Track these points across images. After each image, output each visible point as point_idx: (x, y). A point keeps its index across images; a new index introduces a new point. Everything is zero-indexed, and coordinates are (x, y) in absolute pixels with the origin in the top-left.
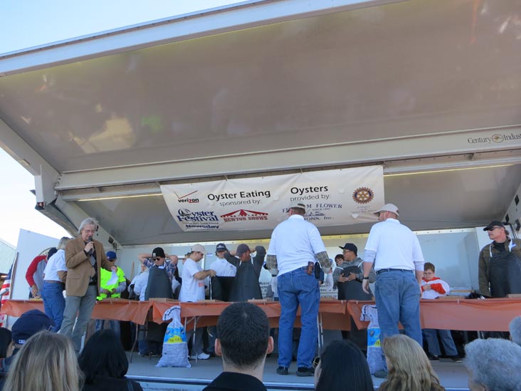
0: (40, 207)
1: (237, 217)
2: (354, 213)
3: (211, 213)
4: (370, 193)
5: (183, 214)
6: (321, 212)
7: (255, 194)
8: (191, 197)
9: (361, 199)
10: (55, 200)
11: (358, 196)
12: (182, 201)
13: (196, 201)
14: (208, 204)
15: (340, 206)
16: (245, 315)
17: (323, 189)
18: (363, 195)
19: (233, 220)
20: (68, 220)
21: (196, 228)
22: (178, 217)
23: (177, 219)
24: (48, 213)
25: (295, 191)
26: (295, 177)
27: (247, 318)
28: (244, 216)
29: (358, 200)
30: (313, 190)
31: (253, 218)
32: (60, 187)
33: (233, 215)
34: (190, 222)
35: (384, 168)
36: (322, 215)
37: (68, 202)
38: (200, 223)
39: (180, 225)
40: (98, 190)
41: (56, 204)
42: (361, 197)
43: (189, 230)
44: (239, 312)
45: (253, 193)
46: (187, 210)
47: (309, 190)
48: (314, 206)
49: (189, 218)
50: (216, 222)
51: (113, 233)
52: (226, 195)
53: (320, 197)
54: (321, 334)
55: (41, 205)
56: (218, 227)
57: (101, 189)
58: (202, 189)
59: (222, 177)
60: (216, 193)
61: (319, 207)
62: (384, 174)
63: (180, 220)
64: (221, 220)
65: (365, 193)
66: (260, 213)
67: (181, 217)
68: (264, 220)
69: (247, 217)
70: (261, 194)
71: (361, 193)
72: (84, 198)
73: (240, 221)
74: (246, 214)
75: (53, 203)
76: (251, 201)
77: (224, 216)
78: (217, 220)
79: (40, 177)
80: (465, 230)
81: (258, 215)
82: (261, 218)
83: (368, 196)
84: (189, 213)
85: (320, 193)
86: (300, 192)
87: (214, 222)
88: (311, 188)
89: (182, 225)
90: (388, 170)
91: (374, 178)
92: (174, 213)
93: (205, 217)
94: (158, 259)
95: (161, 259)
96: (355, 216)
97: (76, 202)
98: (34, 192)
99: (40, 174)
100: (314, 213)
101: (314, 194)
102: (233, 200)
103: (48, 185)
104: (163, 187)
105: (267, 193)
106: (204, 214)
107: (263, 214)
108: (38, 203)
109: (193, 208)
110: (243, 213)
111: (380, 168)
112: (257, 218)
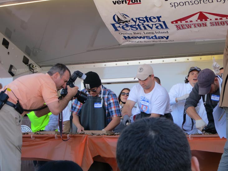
1: (194, 22)
3: (158, 18)
5: (119, 21)
12: (119, 2)
13: (136, 2)
14: (155, 6)
16: (152, 134)
19: (189, 27)
22: (113, 25)
23: (111, 29)
27: (156, 137)
28: (204, 21)
31: (217, 24)
33: (188, 20)
34: (129, 32)
38: (142, 33)
39: (115, 37)
44: (143, 131)
46: (125, 16)
49: (127, 26)
50: (165, 30)
51: (27, 51)
56: (167, 38)
64: (172, 28)
66: (226, 16)
67: (117, 25)
69: (208, 22)
73: (198, 29)
74: (206, 18)
77: (176, 21)
78: (166, 27)
81: (224, 19)
84: (128, 19)
87: (162, 30)
89: (119, 37)
92: (108, 21)
93: (150, 24)
106: (148, 19)
110: (202, 16)
112: (223, 24)
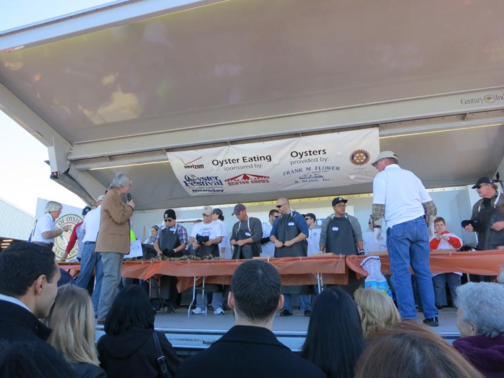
0: (54, 176)
1: (240, 181)
2: (351, 174)
3: (216, 178)
4: (367, 155)
5: (189, 180)
6: (321, 174)
7: (256, 159)
8: (195, 163)
9: (358, 161)
10: (68, 170)
11: (355, 158)
12: (188, 167)
13: (201, 166)
14: (213, 170)
15: (338, 168)
17: (321, 152)
18: (359, 157)
19: (237, 183)
20: (82, 188)
21: (202, 192)
22: (185, 182)
23: (184, 185)
24: (61, 182)
25: (294, 154)
26: (295, 142)
27: (262, 275)
28: (247, 180)
29: (354, 162)
30: (312, 153)
31: (256, 182)
32: (73, 157)
33: (237, 179)
34: (196, 187)
35: (380, 130)
36: (321, 177)
37: (81, 171)
38: (205, 187)
39: (186, 190)
40: (108, 159)
41: (69, 173)
42: (358, 159)
43: (196, 194)
45: (254, 158)
46: (193, 176)
47: (308, 153)
48: (313, 169)
49: (195, 183)
50: (221, 186)
52: (229, 160)
53: (319, 159)
54: (321, 287)
55: (55, 174)
56: (222, 191)
57: (111, 158)
58: (207, 155)
59: (225, 143)
60: (220, 159)
61: (318, 169)
62: (380, 136)
63: (187, 185)
64: (225, 184)
65: (362, 155)
66: (262, 177)
67: (187, 182)
68: (266, 184)
69: (250, 181)
70: (262, 158)
71: (358, 155)
72: (95, 167)
73: (243, 185)
74: (248, 178)
75: (67, 173)
76: (254, 166)
77: (228, 180)
78: (222, 184)
79: (53, 148)
80: (457, 188)
81: (260, 179)
82: (263, 181)
83: (364, 158)
84: (195, 178)
85: (318, 156)
86: (299, 156)
87: (218, 186)
88: (310, 152)
89: (189, 190)
90: (383, 132)
91: (370, 141)
92: (181, 179)
93: (210, 182)
94: (170, 221)
95: (173, 221)
96: (352, 177)
97: (88, 171)
98: (48, 162)
99: (52, 145)
100: (313, 175)
101: (313, 157)
102: (237, 165)
103: (61, 155)
104: (169, 155)
105: (268, 158)
106: (209, 178)
107: (265, 177)
108: (53, 173)
109: (199, 173)
110: (246, 177)
111: (376, 131)
112: (259, 182)
